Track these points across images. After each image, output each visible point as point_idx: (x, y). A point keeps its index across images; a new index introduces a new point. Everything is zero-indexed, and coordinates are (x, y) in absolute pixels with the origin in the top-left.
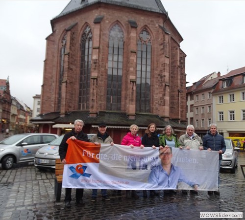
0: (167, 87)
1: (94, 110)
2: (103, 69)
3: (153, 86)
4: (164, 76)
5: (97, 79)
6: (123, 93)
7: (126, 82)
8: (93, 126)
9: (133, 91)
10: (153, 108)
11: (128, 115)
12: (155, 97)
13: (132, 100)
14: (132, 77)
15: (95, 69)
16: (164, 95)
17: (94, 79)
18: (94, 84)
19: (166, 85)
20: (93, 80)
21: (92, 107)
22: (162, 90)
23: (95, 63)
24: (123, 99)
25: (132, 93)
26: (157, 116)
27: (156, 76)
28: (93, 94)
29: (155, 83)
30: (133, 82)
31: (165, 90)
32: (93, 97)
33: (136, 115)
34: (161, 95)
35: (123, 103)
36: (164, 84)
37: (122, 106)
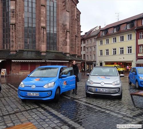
0: (68, 33)
1: (14, 49)
2: (20, 18)
3: (58, 32)
4: (66, 25)
5: (15, 24)
6: (37, 36)
7: (39, 28)
8: (13, 61)
9: (44, 34)
10: (59, 47)
11: (41, 52)
12: (60, 40)
13: (43, 42)
14: (43, 25)
15: (13, 17)
16: (66, 38)
17: (13, 25)
18: (12, 29)
19: (67, 31)
20: (11, 26)
21: (12, 46)
22: (65, 35)
23: (13, 12)
24: (37, 41)
25: (43, 36)
26: (62, 53)
27: (60, 25)
28: (13, 36)
29: (60, 30)
30: (44, 28)
31: (66, 34)
32: (13, 39)
33: (47, 52)
34: (64, 38)
35: (37, 44)
36: (66, 31)
37: (37, 46)
